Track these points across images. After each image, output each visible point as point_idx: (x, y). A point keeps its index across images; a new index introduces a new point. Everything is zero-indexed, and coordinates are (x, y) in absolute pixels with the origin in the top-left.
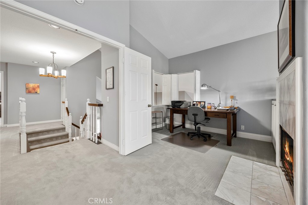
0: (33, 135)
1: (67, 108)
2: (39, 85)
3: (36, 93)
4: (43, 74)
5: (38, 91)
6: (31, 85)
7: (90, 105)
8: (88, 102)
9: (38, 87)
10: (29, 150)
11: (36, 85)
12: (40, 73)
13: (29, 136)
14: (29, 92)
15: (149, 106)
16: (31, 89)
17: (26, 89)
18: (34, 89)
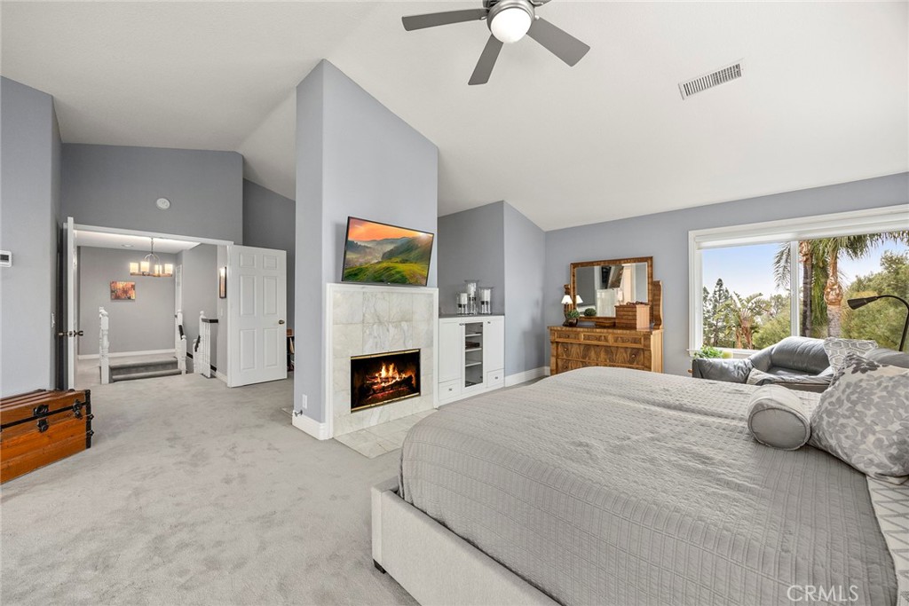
0: (121, 371)
1: (180, 327)
2: (133, 283)
3: (129, 298)
4: (137, 272)
5: (133, 295)
6: (120, 285)
7: (204, 320)
8: (202, 317)
9: (133, 287)
10: (112, 381)
11: (130, 284)
12: (131, 271)
13: (115, 372)
14: (117, 298)
15: (281, 322)
16: (119, 293)
17: (112, 292)
18: (125, 291)
